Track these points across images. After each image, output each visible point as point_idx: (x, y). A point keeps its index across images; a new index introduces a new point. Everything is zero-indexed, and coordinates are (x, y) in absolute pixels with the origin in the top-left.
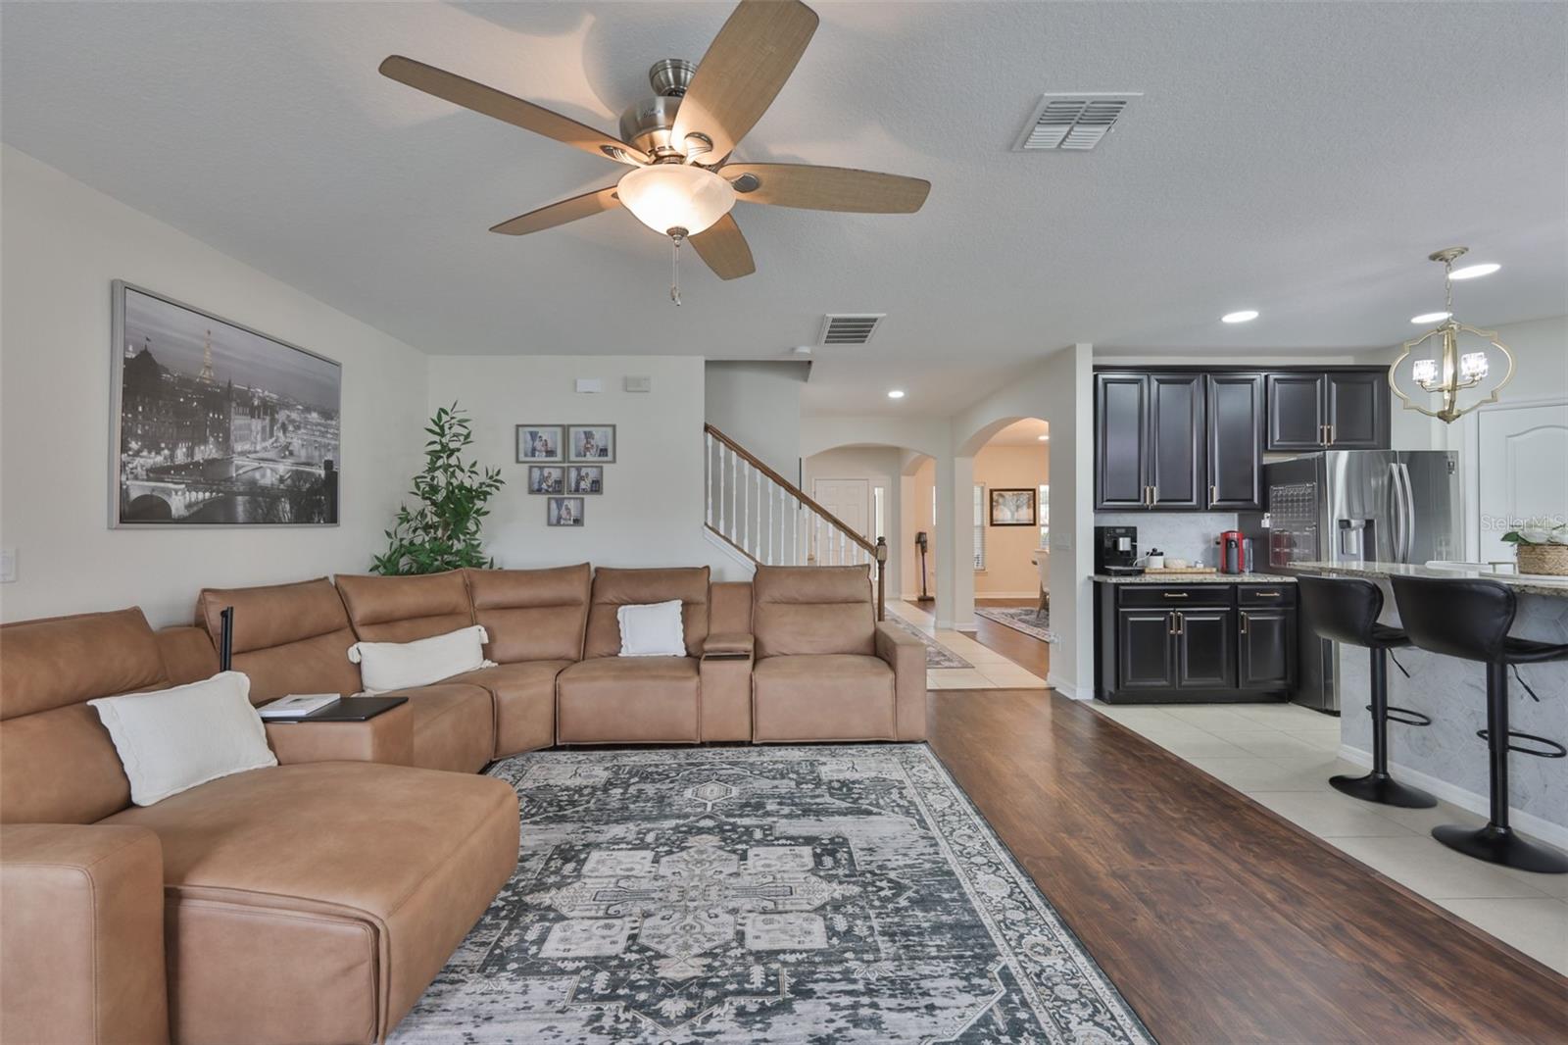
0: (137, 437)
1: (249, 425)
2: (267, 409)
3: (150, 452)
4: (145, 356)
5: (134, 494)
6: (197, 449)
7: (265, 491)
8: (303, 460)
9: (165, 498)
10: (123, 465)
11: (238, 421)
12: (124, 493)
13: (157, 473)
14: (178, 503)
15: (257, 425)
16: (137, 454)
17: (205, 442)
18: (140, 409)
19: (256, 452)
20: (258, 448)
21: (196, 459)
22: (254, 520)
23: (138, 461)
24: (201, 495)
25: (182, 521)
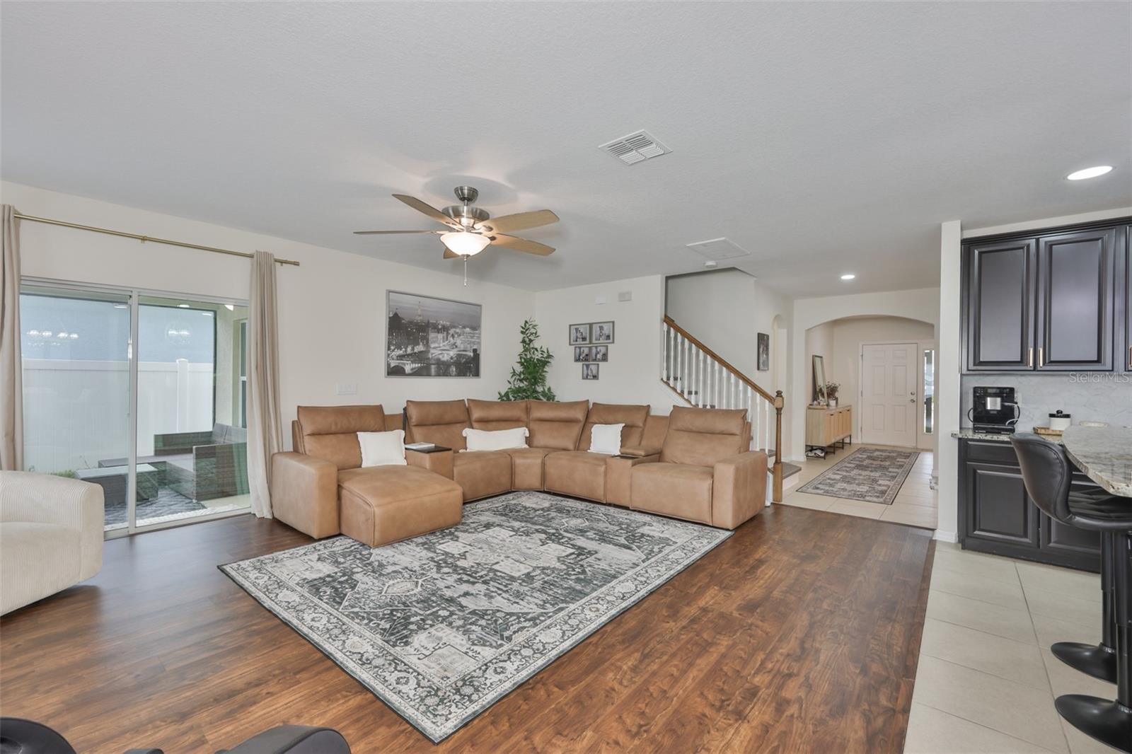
0: (393, 345)
1: (437, 337)
2: (445, 329)
3: (398, 350)
4: (396, 315)
5: (392, 365)
6: (415, 348)
7: (444, 363)
8: (462, 349)
9: (403, 366)
10: (389, 355)
11: (432, 335)
12: (389, 365)
13: (401, 357)
14: (408, 368)
15: (440, 336)
16: (393, 351)
17: (418, 344)
18: (394, 334)
19: (440, 347)
20: (441, 345)
21: (415, 351)
22: (438, 375)
23: (394, 353)
24: (417, 365)
25: (409, 375)
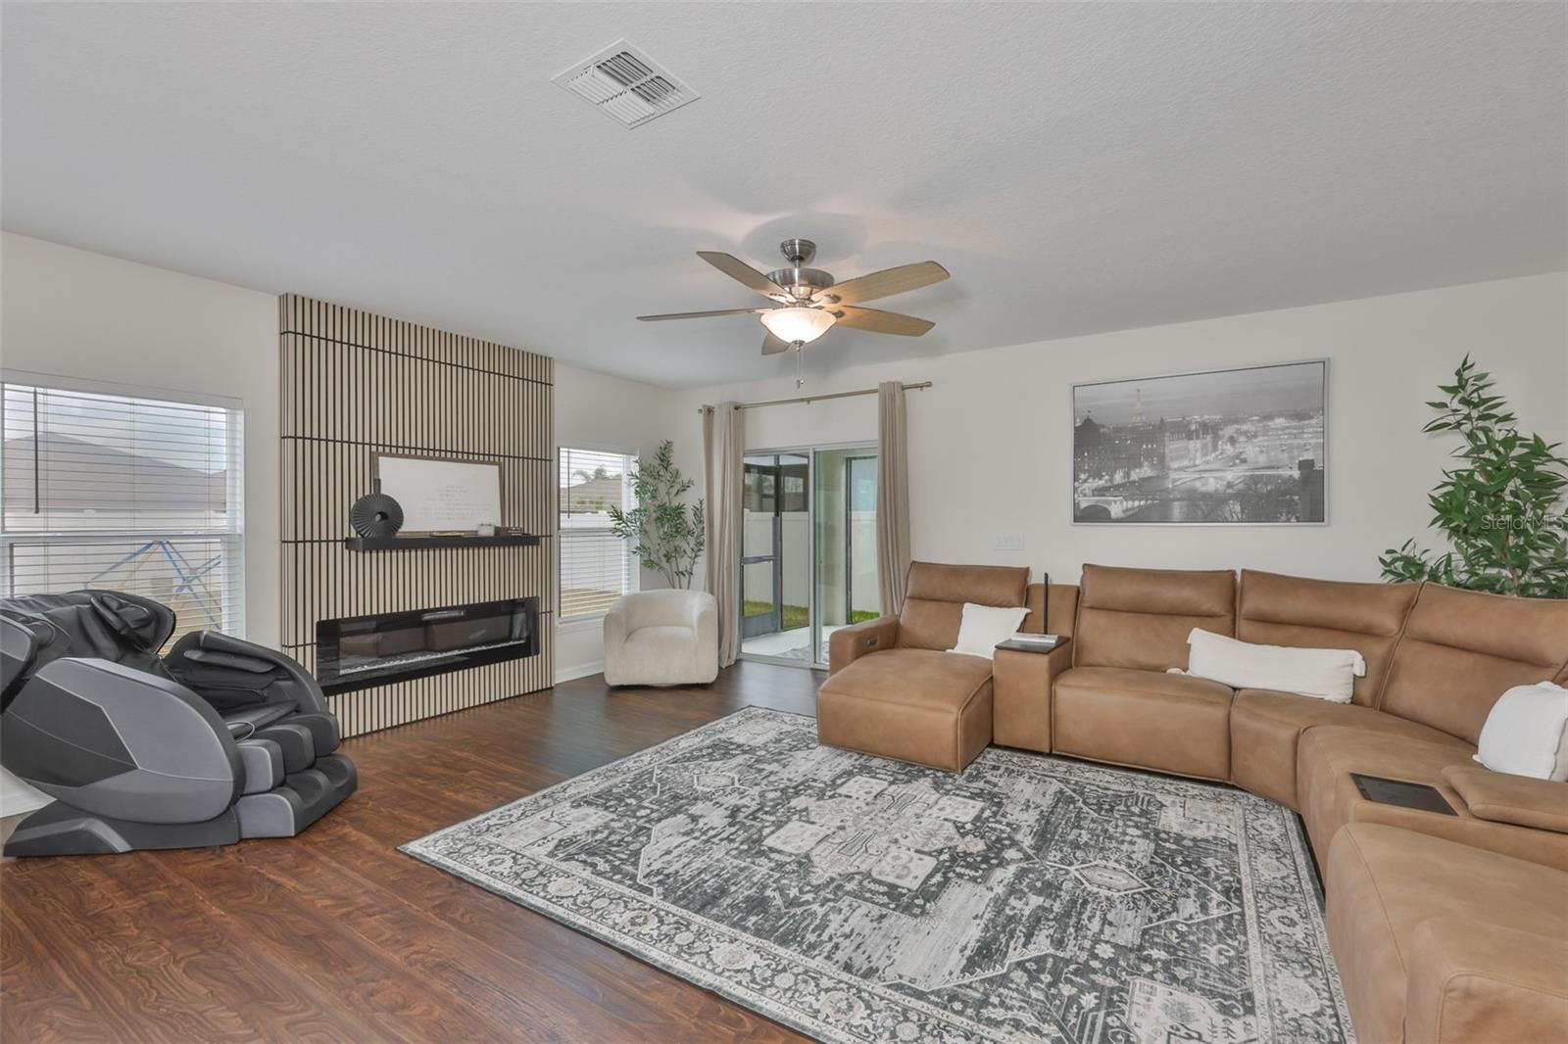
0: (1085, 471)
1: (1187, 448)
2: (1209, 429)
3: (1094, 479)
4: (1088, 422)
5: (1083, 505)
6: (1132, 472)
7: (1205, 496)
8: (1262, 464)
9: (1106, 506)
10: (1075, 490)
11: (1172, 446)
12: (1076, 505)
13: (1100, 491)
14: (1116, 508)
15: (1195, 445)
16: (1085, 481)
17: (1140, 466)
18: (1086, 454)
19: (1195, 466)
20: (1197, 462)
21: (1132, 478)
22: (1190, 518)
23: (1086, 485)
24: (1136, 503)
25: (1119, 520)
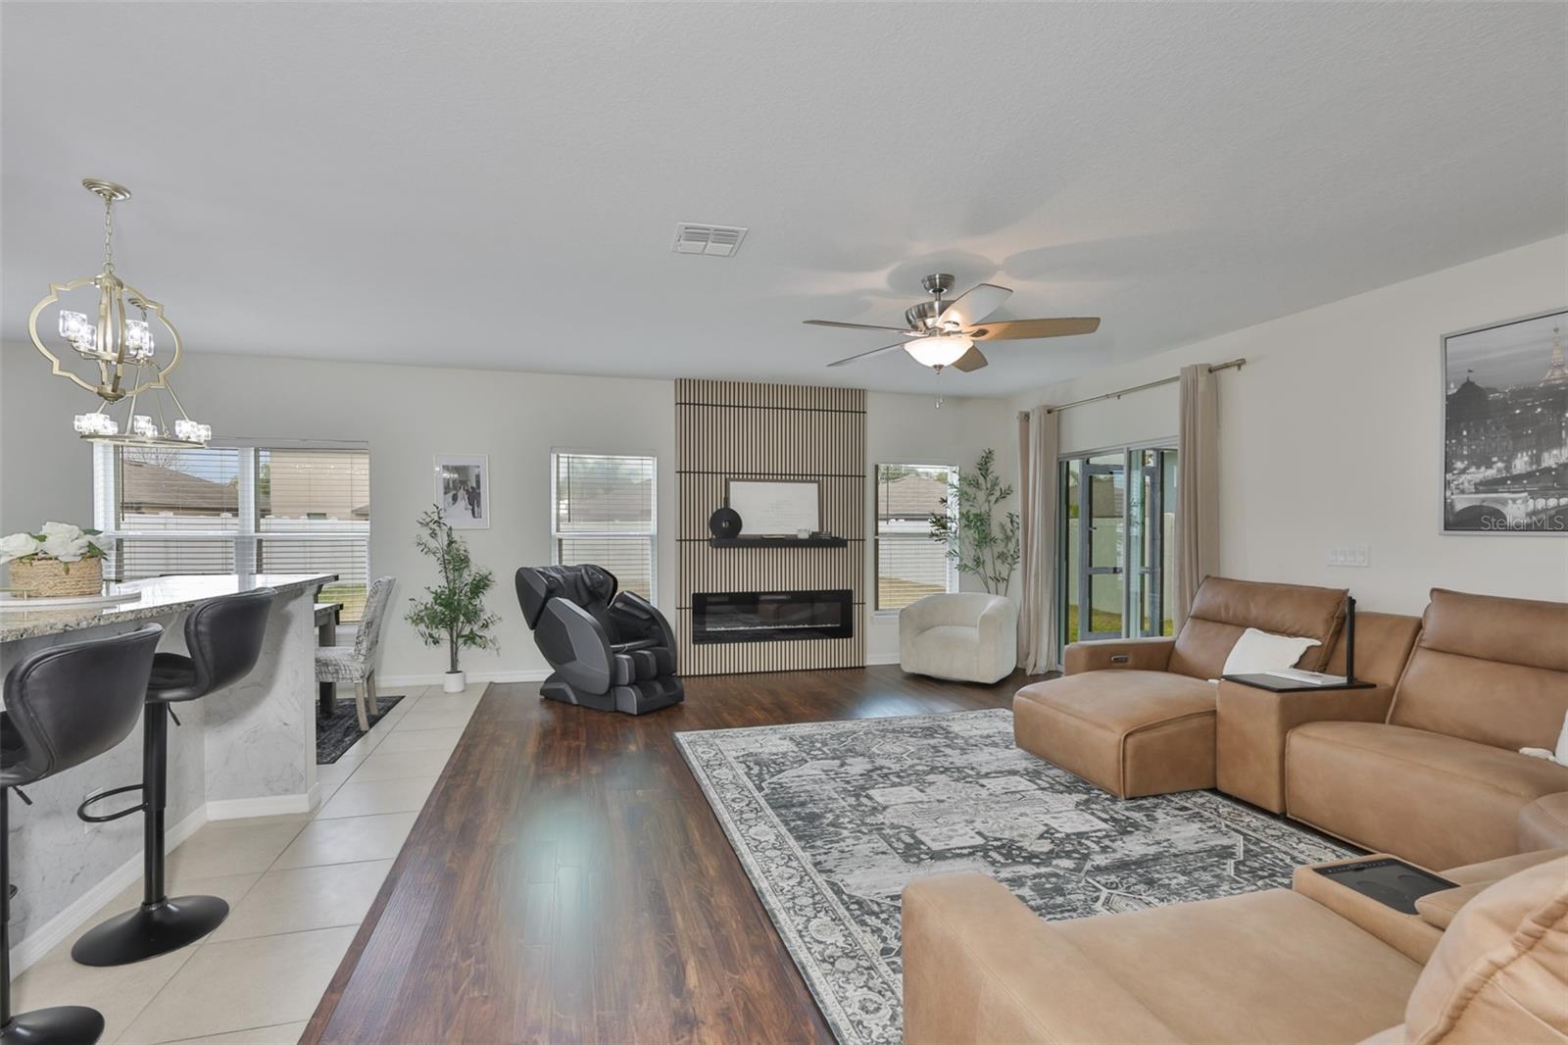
0: (1462, 458)
3: (1478, 468)
4: (1469, 387)
5: (1459, 506)
6: (1546, 455)
9: (1499, 507)
10: (1447, 484)
12: (1448, 506)
13: (1489, 486)
14: (1517, 507)
16: (1463, 471)
17: (1560, 445)
18: (1465, 433)
21: (1544, 465)
23: (1464, 477)
24: (1552, 502)
25: (1517, 528)
